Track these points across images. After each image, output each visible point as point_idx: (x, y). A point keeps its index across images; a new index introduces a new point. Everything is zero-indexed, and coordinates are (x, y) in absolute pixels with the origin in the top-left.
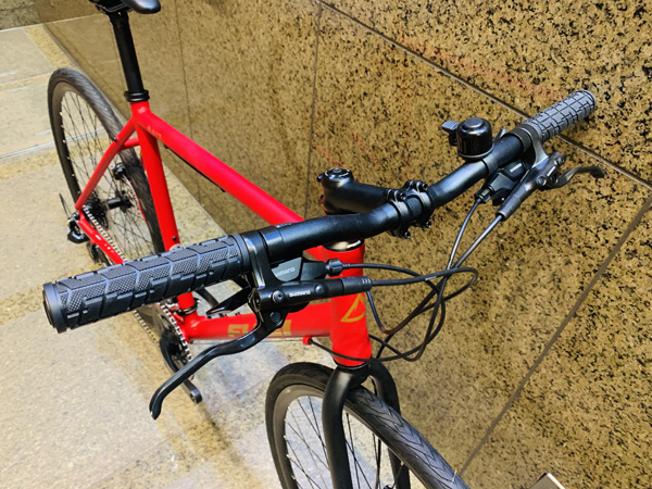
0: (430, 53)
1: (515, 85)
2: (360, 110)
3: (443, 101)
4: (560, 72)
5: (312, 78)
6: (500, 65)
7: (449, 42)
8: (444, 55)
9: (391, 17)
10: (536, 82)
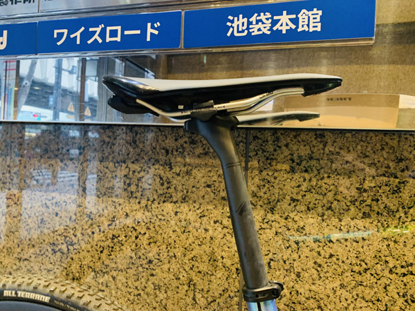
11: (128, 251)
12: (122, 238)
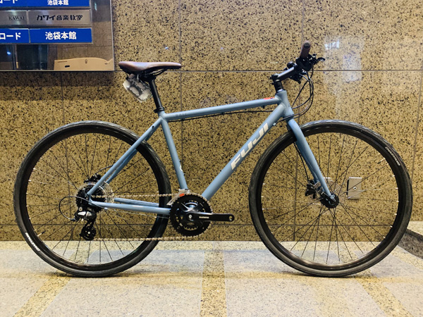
0: (231, 68)
1: (260, 65)
2: (207, 100)
3: (240, 80)
4: (270, 57)
5: (179, 101)
6: (254, 62)
7: (237, 63)
8: (236, 67)
9: (214, 65)
10: (265, 62)
11: (21, 120)
12: (18, 115)
